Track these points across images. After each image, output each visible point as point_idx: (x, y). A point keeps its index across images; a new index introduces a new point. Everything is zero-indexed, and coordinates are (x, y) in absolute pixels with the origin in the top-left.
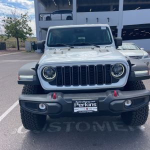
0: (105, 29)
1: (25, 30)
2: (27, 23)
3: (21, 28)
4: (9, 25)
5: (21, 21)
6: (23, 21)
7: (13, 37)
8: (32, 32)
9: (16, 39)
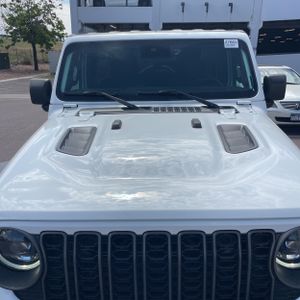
0: (237, 46)
1: (50, 27)
2: (54, 11)
3: (41, 21)
4: (15, 15)
5: (41, 7)
6: (44, 7)
7: (24, 40)
8: (65, 31)
9: (30, 45)
